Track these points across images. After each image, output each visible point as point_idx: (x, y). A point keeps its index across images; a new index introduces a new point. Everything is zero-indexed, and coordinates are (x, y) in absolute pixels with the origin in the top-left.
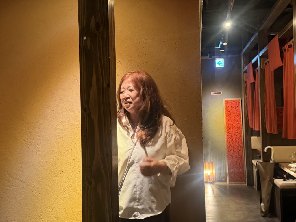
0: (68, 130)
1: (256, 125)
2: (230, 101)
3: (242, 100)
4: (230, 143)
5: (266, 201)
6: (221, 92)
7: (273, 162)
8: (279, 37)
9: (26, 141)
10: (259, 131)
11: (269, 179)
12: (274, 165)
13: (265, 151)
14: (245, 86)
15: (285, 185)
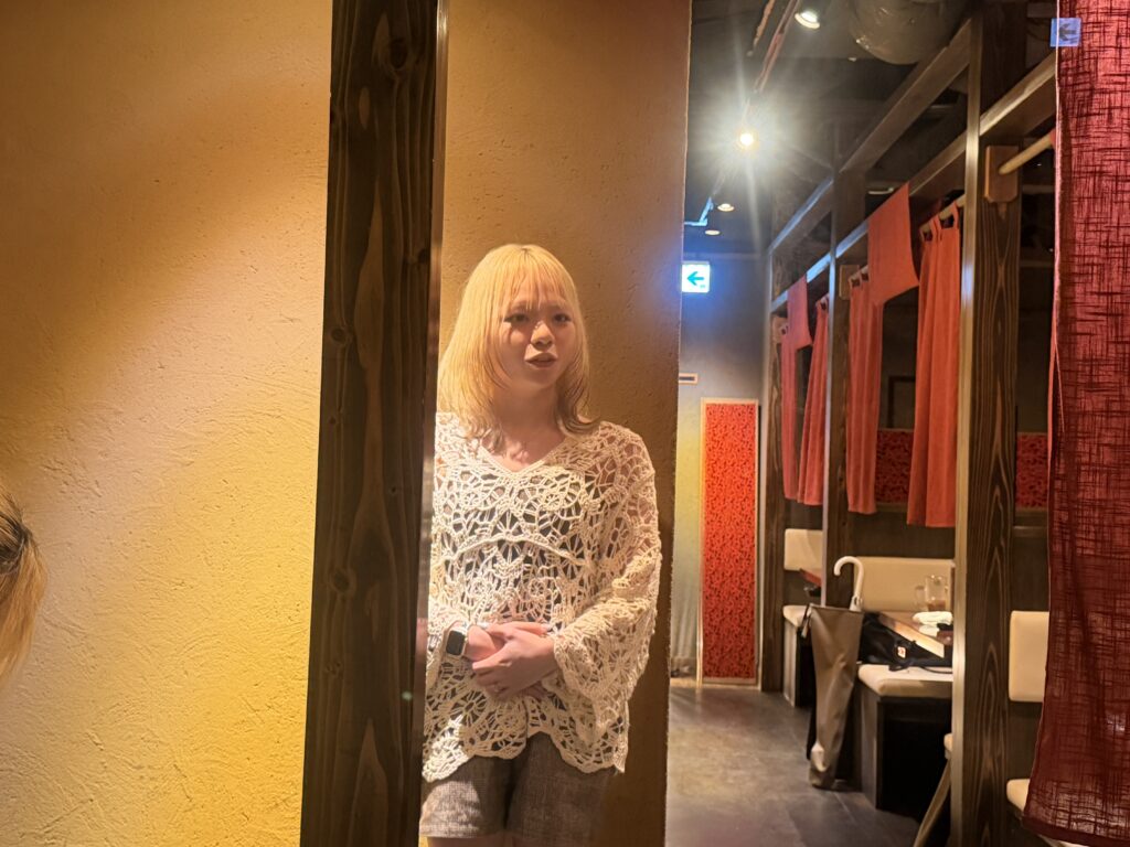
0: (212, 438)
1: (810, 486)
2: (723, 407)
3: (760, 408)
4: (714, 548)
5: (829, 736)
6: (695, 376)
7: (859, 610)
8: (914, 192)
9: (55, 469)
10: (820, 508)
11: (843, 665)
12: (861, 617)
13: (837, 571)
14: (775, 360)
15: (897, 683)
